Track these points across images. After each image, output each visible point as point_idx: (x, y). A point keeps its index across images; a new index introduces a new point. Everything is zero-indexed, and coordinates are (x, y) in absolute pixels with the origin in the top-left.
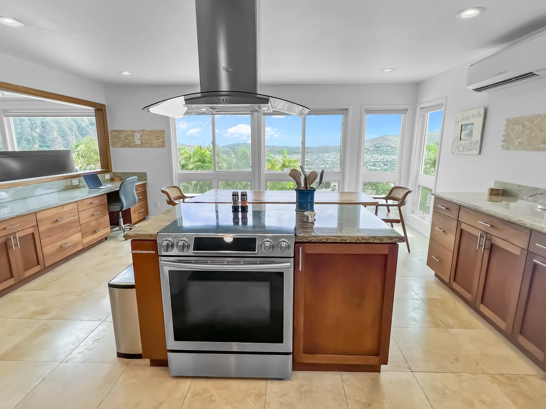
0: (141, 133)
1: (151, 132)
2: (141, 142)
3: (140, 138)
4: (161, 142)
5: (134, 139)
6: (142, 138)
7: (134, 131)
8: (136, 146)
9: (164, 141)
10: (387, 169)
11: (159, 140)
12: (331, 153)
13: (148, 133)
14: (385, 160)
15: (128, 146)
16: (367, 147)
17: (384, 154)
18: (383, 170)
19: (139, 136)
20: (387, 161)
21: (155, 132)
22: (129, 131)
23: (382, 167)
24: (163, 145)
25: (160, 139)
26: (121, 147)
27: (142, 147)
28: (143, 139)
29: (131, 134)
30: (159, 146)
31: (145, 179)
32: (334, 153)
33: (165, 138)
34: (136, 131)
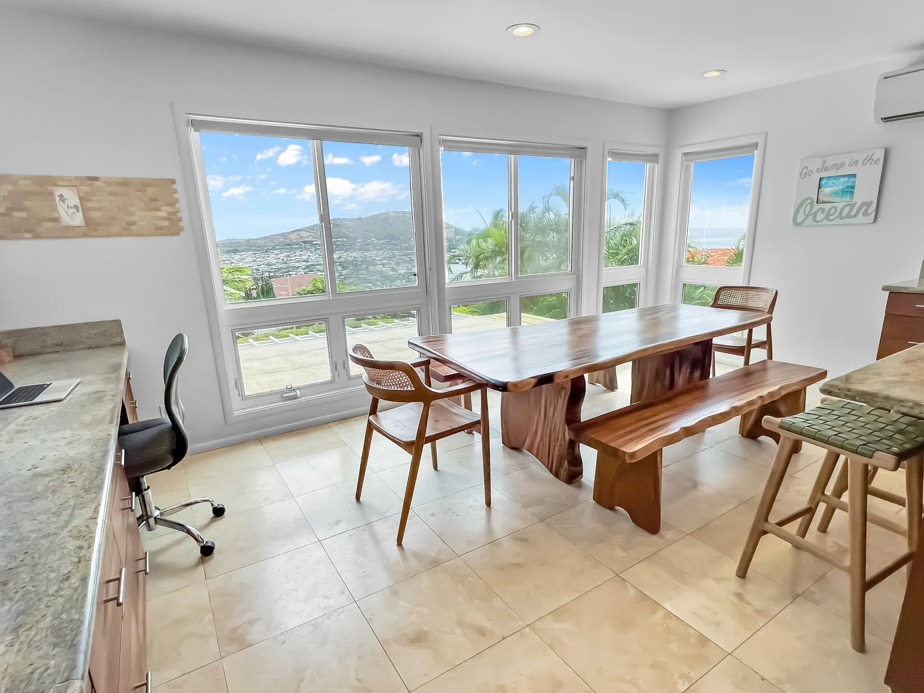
0: (85, 189)
1: (125, 183)
2: (85, 218)
3: (79, 205)
4: (165, 219)
5: (54, 209)
6: (90, 204)
7: (48, 181)
8: (67, 233)
9: (175, 213)
10: (349, 274)
11: (158, 210)
12: (245, 253)
13: (112, 189)
14: (342, 259)
15: (29, 235)
16: (310, 239)
17: (339, 250)
18: (343, 277)
19: (72, 198)
20: (346, 261)
21: (144, 184)
22: (26, 178)
23: (341, 271)
24: (172, 227)
25: (163, 208)
27: (94, 236)
28: (91, 209)
29: (37, 188)
30: (159, 231)
31: (118, 340)
32: (251, 252)
33: (177, 205)
34: (62, 179)
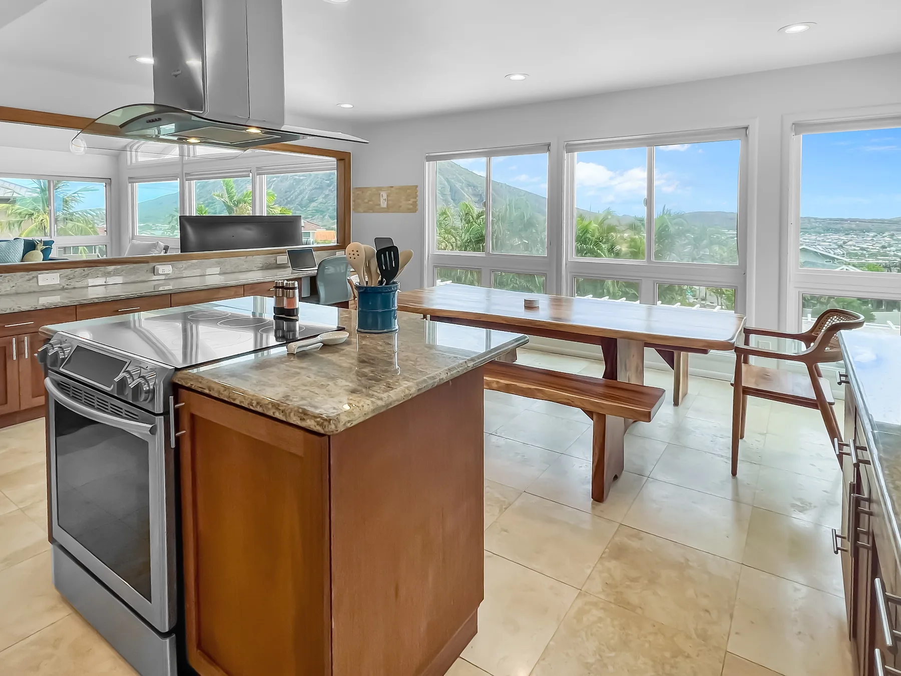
0: (389, 192)
1: (400, 189)
2: (387, 204)
3: (386, 198)
4: (411, 205)
5: (380, 200)
6: (389, 198)
7: (380, 189)
8: (381, 211)
9: (416, 202)
11: (410, 201)
13: (397, 191)
15: (371, 211)
19: (385, 196)
21: (406, 189)
22: (375, 188)
24: (413, 209)
25: (412, 199)
26: (364, 212)
27: (388, 212)
28: (390, 200)
29: (377, 192)
30: (409, 211)
33: (418, 198)
34: (384, 187)
